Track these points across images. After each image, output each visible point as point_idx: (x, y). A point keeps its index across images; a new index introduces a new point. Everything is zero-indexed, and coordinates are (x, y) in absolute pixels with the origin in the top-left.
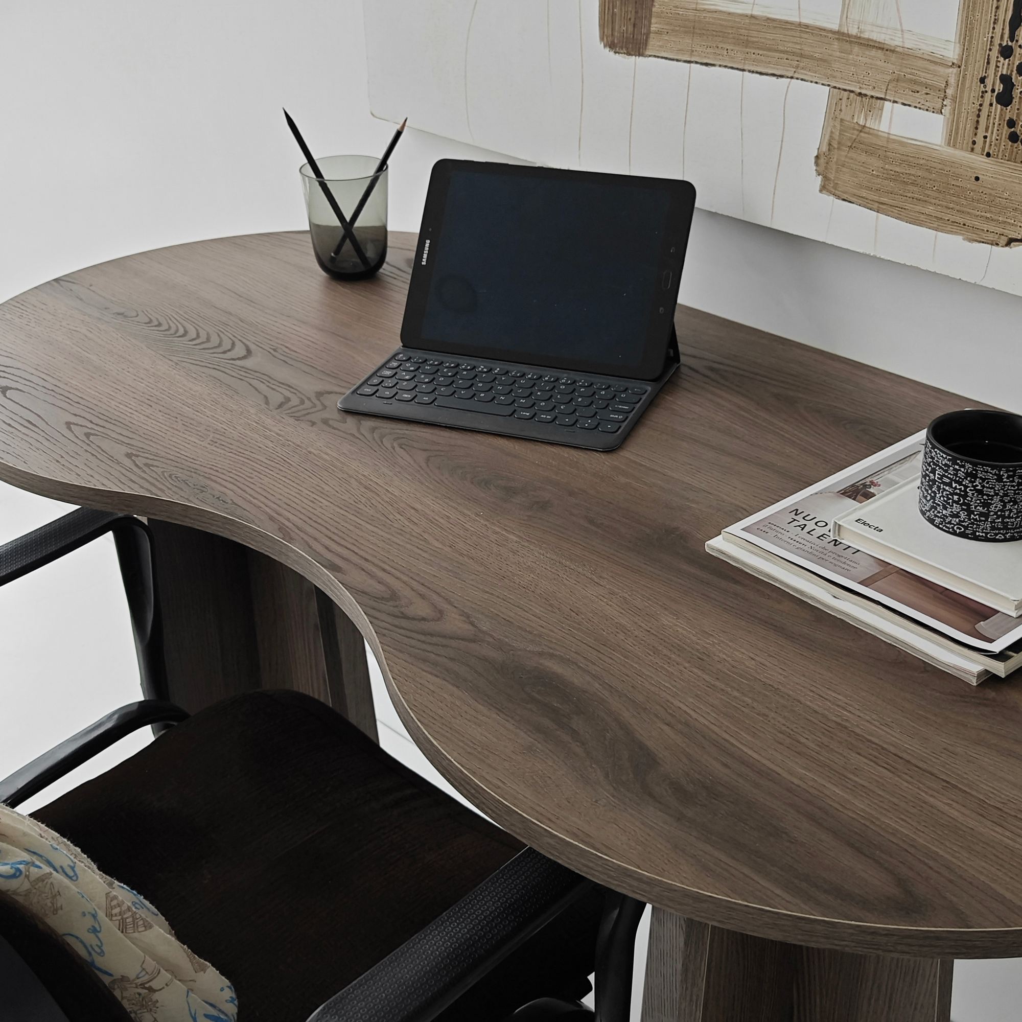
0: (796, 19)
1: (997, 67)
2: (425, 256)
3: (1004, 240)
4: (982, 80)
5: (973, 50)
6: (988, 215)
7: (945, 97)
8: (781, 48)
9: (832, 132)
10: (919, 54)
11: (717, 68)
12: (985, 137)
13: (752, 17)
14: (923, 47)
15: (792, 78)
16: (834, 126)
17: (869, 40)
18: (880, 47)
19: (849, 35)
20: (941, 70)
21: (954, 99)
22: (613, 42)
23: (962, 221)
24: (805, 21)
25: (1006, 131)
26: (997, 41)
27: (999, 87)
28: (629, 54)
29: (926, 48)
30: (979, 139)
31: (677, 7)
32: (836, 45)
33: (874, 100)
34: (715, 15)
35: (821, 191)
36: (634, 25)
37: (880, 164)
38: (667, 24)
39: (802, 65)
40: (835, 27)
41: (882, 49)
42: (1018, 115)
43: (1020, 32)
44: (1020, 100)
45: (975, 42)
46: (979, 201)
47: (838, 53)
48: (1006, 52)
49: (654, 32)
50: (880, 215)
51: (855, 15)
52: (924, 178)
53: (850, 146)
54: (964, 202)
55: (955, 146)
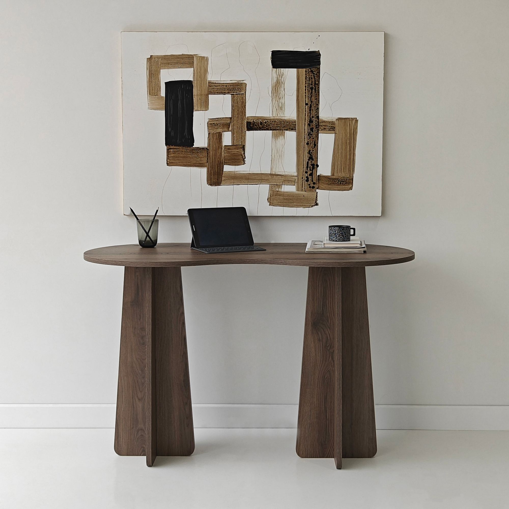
0: (260, 173)
1: (305, 175)
2: (194, 229)
3: (311, 206)
4: (302, 178)
6: (307, 202)
7: (295, 182)
8: (257, 179)
9: (271, 193)
10: (288, 175)
11: (241, 185)
12: (304, 188)
14: (289, 174)
15: (260, 184)
16: (271, 192)
17: (277, 174)
19: (273, 174)
20: (294, 177)
21: (297, 182)
22: (211, 184)
23: (302, 205)
24: (262, 173)
25: (308, 186)
26: (304, 171)
27: (306, 179)
28: (216, 186)
29: (290, 174)
30: (303, 189)
31: (229, 174)
32: (270, 176)
33: (280, 186)
34: (240, 174)
35: (269, 205)
36: (217, 180)
37: (283, 197)
38: (227, 178)
39: (262, 181)
40: (270, 173)
41: (281, 176)
42: (310, 183)
43: (309, 168)
44: (310, 180)
45: (300, 172)
46: (305, 200)
47: (271, 178)
48: (306, 172)
49: (223, 180)
50: (284, 207)
51: (274, 170)
52: (293, 198)
53: (275, 195)
54: (302, 201)
55: (298, 191)
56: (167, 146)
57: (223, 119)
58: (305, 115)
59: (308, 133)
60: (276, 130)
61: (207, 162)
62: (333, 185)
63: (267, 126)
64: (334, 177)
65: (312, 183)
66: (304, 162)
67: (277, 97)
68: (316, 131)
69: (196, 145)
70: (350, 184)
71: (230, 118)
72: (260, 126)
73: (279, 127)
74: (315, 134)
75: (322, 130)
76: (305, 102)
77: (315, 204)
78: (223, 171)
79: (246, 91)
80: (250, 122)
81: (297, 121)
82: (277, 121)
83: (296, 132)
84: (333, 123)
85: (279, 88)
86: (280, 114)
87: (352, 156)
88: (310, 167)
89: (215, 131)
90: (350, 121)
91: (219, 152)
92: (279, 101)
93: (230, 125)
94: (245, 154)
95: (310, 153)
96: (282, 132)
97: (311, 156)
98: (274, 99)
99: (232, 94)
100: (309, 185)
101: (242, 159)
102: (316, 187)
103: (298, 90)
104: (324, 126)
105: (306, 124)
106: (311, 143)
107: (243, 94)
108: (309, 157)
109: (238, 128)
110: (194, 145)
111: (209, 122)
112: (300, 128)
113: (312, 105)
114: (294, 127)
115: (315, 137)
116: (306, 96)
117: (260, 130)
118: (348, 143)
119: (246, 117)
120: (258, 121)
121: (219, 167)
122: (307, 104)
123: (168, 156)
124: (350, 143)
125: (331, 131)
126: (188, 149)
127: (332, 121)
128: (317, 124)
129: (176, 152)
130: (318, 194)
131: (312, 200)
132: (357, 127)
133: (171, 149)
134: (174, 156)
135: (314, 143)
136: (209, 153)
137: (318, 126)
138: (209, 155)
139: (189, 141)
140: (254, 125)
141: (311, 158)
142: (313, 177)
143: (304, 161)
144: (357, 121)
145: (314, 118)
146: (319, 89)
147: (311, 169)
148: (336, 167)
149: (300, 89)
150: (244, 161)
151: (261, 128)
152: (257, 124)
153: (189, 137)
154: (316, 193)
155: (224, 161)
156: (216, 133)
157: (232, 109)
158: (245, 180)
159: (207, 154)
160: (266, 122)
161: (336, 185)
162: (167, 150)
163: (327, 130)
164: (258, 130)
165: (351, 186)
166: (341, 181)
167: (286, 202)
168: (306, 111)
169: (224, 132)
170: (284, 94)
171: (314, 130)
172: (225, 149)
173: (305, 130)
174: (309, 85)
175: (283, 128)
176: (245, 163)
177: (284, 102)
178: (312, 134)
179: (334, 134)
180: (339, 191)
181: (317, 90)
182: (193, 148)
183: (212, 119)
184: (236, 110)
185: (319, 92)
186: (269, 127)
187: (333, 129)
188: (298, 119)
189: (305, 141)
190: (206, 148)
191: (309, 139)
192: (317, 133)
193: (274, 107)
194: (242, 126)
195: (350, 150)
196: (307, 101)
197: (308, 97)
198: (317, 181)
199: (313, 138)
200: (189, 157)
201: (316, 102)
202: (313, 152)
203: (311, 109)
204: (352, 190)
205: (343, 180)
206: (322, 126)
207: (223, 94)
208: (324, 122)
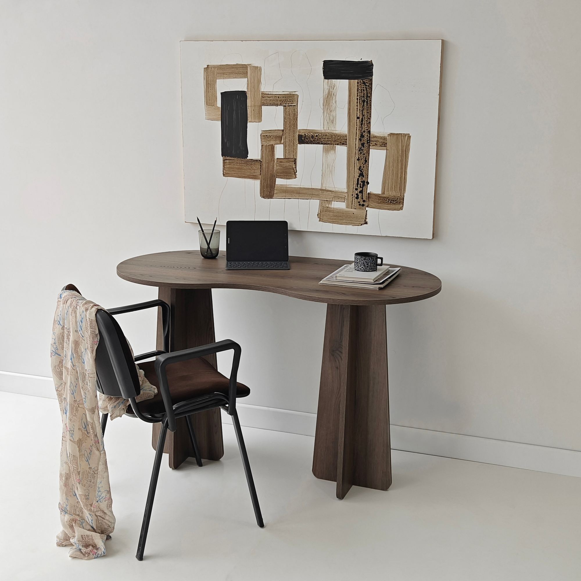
0: (311, 188)
1: (355, 192)
2: (229, 241)
3: (360, 224)
4: (352, 195)
5: (350, 190)
6: (357, 220)
7: (345, 199)
8: (308, 193)
9: (321, 209)
10: (339, 191)
11: (292, 199)
12: (354, 205)
13: (300, 188)
14: (339, 190)
15: (311, 199)
16: (321, 207)
17: (328, 190)
18: (330, 191)
19: (323, 189)
20: (344, 194)
21: (347, 199)
22: (264, 196)
23: (351, 222)
24: (313, 188)
25: (358, 204)
26: (354, 188)
27: (356, 196)
28: (268, 198)
29: (340, 190)
30: (353, 206)
31: (281, 187)
32: (320, 191)
33: (330, 202)
34: (291, 188)
35: (319, 221)
36: (270, 192)
37: (332, 214)
38: (279, 191)
39: (313, 196)
40: (320, 188)
41: (331, 191)
42: (360, 200)
43: (359, 186)
44: (360, 198)
45: (350, 188)
46: (354, 218)
47: (321, 193)
48: (356, 189)
49: (275, 193)
50: (333, 224)
51: (324, 185)
52: (342, 215)
53: (325, 211)
54: (351, 219)
55: (348, 208)
56: (223, 156)
57: (275, 131)
58: (357, 129)
59: (359, 148)
60: (327, 144)
61: (260, 175)
62: (383, 204)
63: (318, 140)
64: (385, 196)
65: (362, 200)
66: (354, 179)
67: (329, 110)
68: (367, 146)
69: (250, 157)
70: (400, 203)
71: (282, 130)
72: (311, 139)
73: (330, 141)
74: (366, 150)
75: (373, 146)
76: (357, 115)
77: (365, 222)
78: (275, 184)
79: (298, 103)
80: (302, 135)
81: (348, 135)
82: (328, 135)
83: (347, 146)
84: (384, 138)
85: (330, 100)
86: (331, 127)
87: (404, 175)
88: (360, 184)
89: (268, 144)
90: (403, 137)
91: (272, 164)
92: (330, 113)
93: (282, 138)
94: (296, 167)
95: (361, 169)
96: (333, 146)
97: (362, 173)
98: (325, 112)
99: (284, 106)
100: (359, 202)
101: (294, 172)
102: (366, 205)
103: (349, 103)
104: (376, 141)
105: (357, 139)
106: (362, 159)
107: (295, 106)
108: (360, 174)
109: (290, 141)
110: (248, 157)
111: (263, 134)
112: (351, 142)
113: (363, 119)
114: (345, 141)
115: (366, 153)
116: (357, 109)
117: (311, 144)
118: (399, 161)
119: (298, 129)
120: (310, 134)
121: (271, 180)
122: (358, 118)
123: (224, 167)
124: (402, 161)
125: (382, 147)
126: (243, 161)
127: (384, 137)
128: (368, 139)
129: (232, 163)
130: (367, 212)
131: (362, 218)
132: (410, 143)
133: (226, 160)
134: (229, 167)
135: (365, 159)
136: (262, 166)
137: (369, 141)
138: (262, 167)
139: (244, 152)
140: (306, 138)
141: (361, 175)
142: (363, 194)
143: (354, 177)
144: (409, 137)
145: (365, 133)
146: (370, 102)
147: (362, 187)
148: (387, 185)
149: (352, 101)
150: (295, 175)
151: (313, 141)
152: (309, 137)
153: (243, 149)
154: (366, 211)
155: (277, 174)
156: (269, 145)
157: (284, 121)
158: (296, 194)
159: (260, 167)
160: (317, 135)
161: (386, 204)
162: (223, 161)
163: (378, 146)
164: (309, 144)
165: (402, 206)
166: (392, 200)
167: (336, 219)
168: (357, 125)
169: (277, 145)
170: (336, 106)
171: (365, 146)
172: (277, 162)
173: (356, 145)
174: (361, 97)
175: (334, 142)
176: (297, 177)
177: (335, 115)
178: (363, 149)
179: (386, 150)
180: (389, 210)
181: (369, 103)
182: (247, 159)
183: (265, 131)
184: (288, 123)
185: (371, 105)
186: (320, 141)
187: (384, 145)
188: (349, 133)
189: (356, 157)
190: (260, 160)
191: (360, 154)
192: (368, 149)
193: (326, 120)
194: (293, 139)
195: (402, 168)
196: (358, 114)
197: (360, 110)
198: (367, 199)
199: (364, 154)
200: (243, 169)
201: (368, 116)
202: (364, 168)
203: (362, 123)
204: (402, 210)
205: (394, 200)
206: (373, 141)
207: (275, 106)
208: (376, 137)
